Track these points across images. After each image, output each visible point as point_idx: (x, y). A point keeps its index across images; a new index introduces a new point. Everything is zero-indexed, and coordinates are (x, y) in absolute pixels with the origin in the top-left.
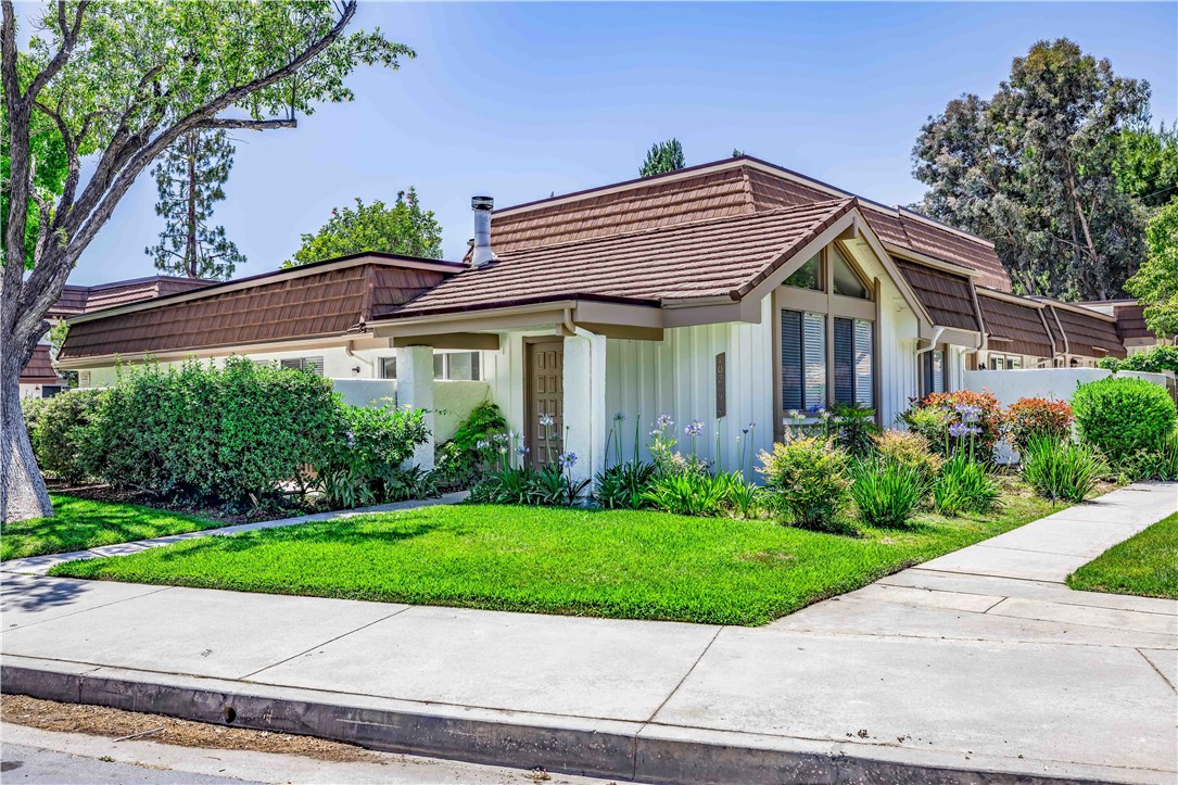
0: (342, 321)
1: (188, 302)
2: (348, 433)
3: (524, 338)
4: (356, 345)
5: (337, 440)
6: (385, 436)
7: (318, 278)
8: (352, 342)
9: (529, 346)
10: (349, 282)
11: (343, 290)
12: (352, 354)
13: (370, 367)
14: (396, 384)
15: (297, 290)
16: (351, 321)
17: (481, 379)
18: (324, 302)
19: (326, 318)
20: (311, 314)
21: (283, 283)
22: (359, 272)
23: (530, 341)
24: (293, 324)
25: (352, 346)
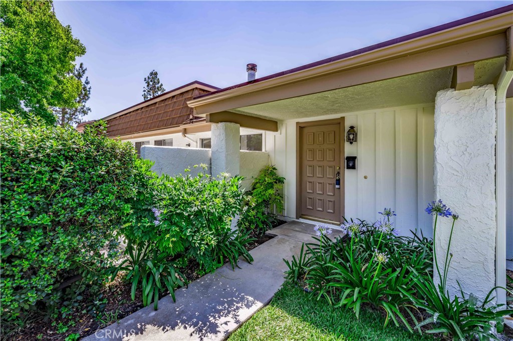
0: (181, 119)
1: (120, 116)
2: (154, 210)
3: (297, 123)
4: (187, 130)
5: (139, 219)
6: (198, 214)
7: (171, 99)
8: (185, 129)
9: (301, 128)
10: (185, 99)
11: (182, 104)
12: (185, 136)
13: (195, 143)
14: (210, 152)
15: (161, 106)
16: (185, 118)
17: (263, 150)
18: (173, 110)
19: (173, 118)
20: (167, 116)
21: (156, 103)
22: (190, 93)
23: (302, 125)
24: (158, 123)
25: (185, 132)
